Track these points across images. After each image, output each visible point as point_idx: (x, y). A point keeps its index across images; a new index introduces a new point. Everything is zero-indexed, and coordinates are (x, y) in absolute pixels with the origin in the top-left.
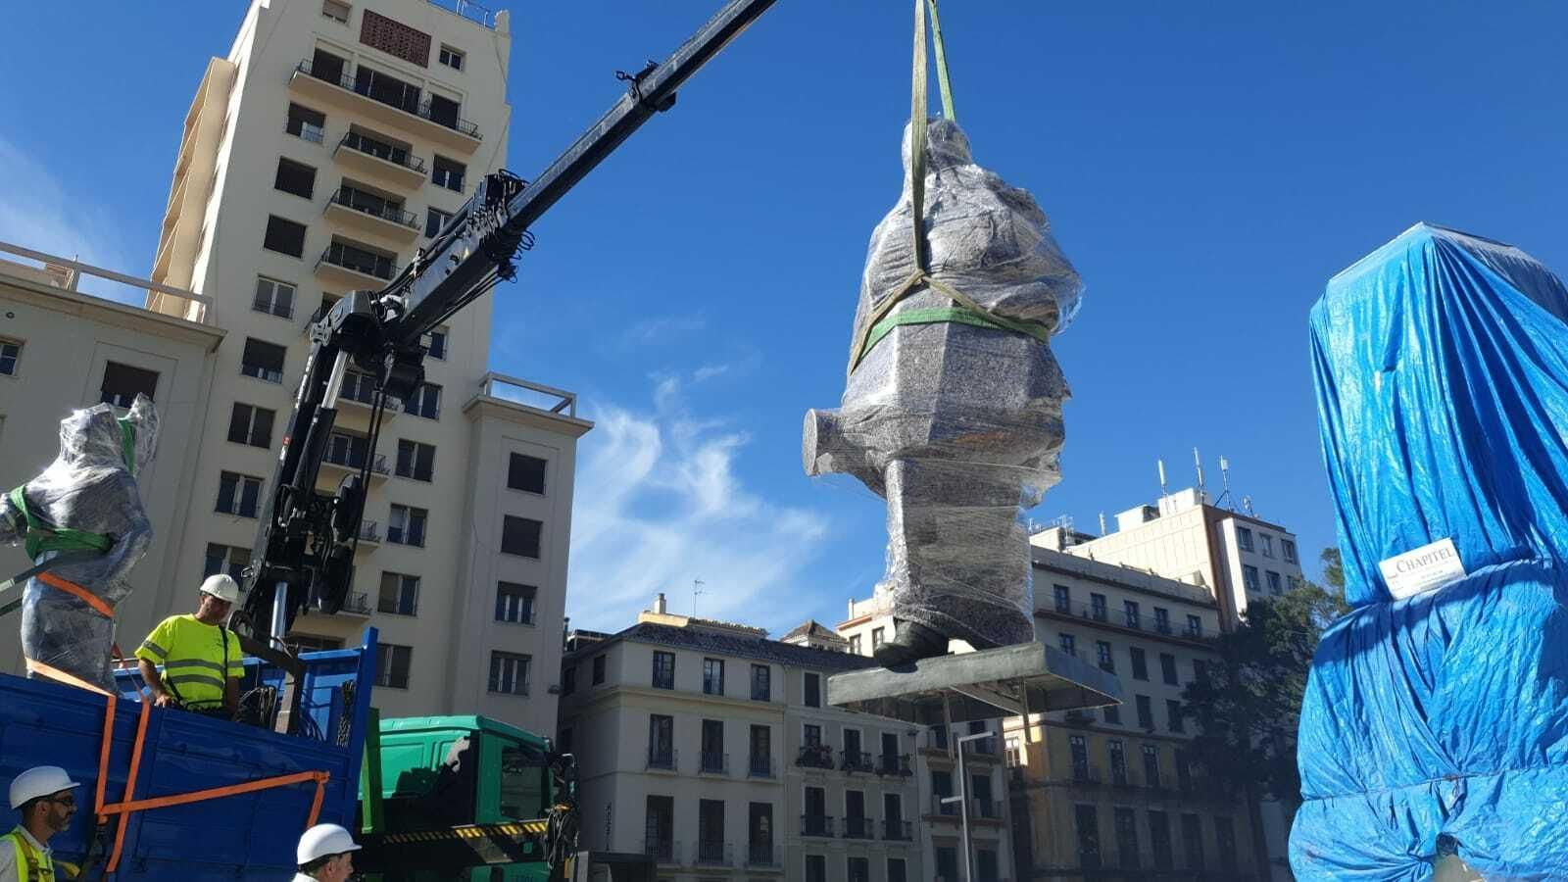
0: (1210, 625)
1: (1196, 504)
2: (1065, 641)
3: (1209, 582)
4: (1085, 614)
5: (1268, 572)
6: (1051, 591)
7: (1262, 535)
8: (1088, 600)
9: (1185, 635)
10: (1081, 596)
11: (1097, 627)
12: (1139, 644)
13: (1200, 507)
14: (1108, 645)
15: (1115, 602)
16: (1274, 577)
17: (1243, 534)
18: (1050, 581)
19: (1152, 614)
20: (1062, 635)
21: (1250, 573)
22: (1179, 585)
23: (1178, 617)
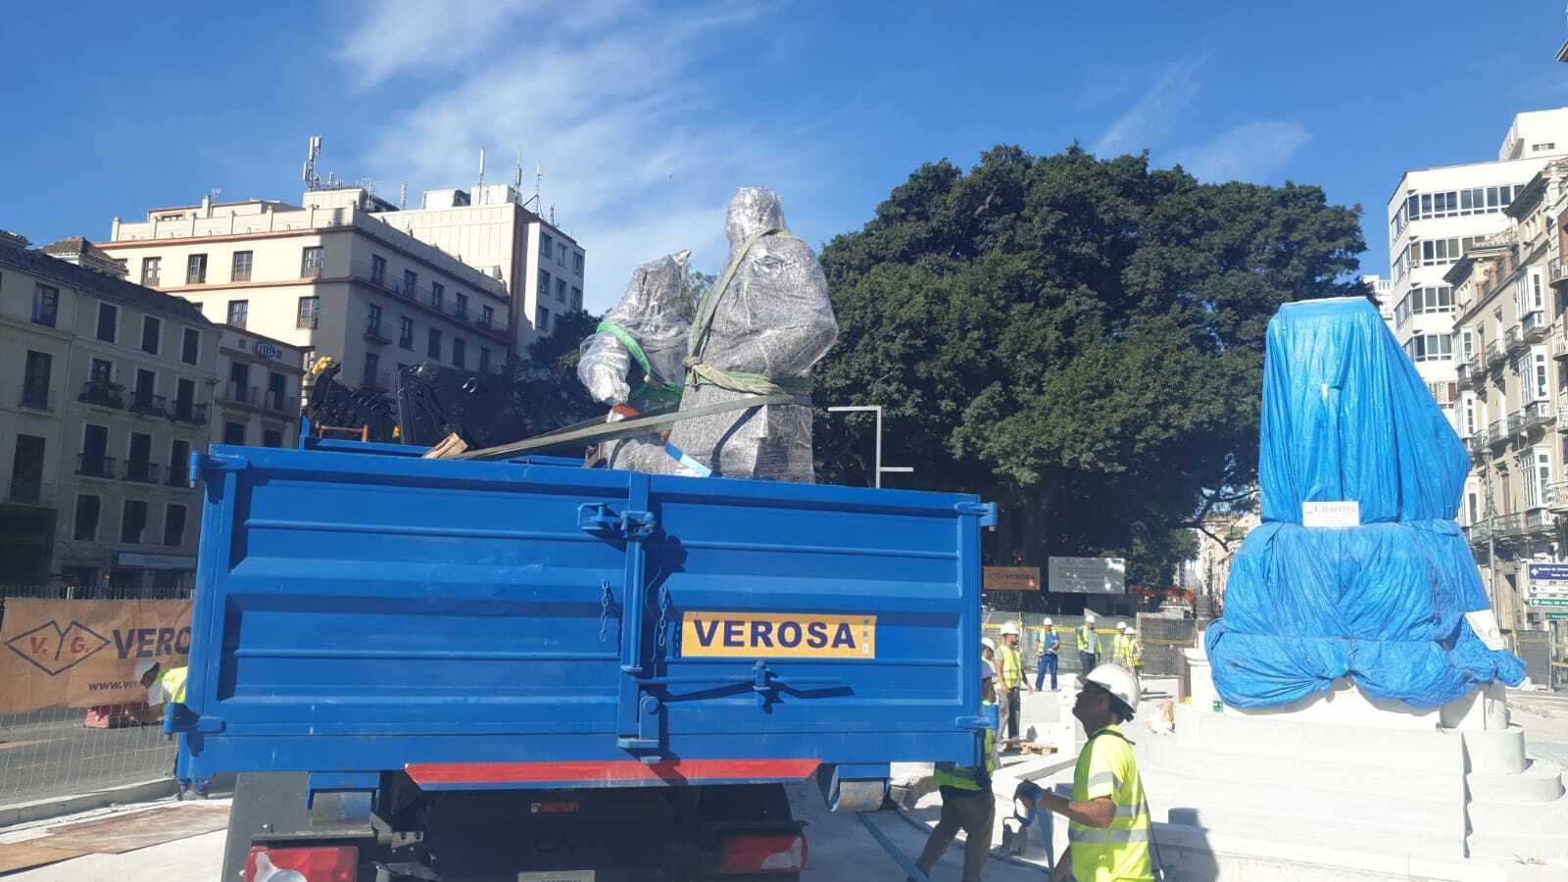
0: (501, 318)
1: (508, 201)
2: (373, 312)
3: (507, 277)
4: (397, 288)
5: (558, 279)
6: (370, 261)
7: (560, 245)
8: (402, 275)
9: (478, 323)
10: (395, 270)
11: (404, 302)
12: (438, 325)
13: (512, 206)
14: (411, 321)
15: (425, 281)
16: (562, 284)
17: (545, 239)
18: (370, 250)
19: (454, 300)
20: (371, 305)
21: (544, 276)
22: (481, 275)
23: (476, 305)
